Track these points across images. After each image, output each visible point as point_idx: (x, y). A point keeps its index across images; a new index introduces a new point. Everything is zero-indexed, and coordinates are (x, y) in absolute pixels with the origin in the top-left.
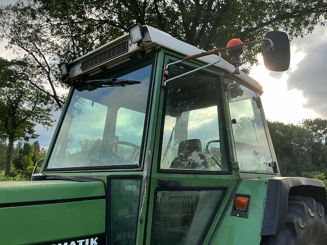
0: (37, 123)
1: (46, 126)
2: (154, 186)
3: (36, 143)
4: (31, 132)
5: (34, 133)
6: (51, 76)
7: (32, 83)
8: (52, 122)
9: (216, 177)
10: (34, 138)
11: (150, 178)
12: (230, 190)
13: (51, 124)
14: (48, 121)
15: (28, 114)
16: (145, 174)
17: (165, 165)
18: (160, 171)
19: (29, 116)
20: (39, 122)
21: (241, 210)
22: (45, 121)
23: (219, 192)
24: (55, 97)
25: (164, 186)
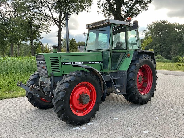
0: (43, 32)
1: (47, 33)
2: (112, 52)
3: (40, 42)
4: (39, 36)
5: (41, 37)
6: (50, 7)
7: (40, 11)
8: (50, 30)
9: (125, 50)
10: (41, 39)
11: (111, 51)
12: (127, 53)
13: (50, 32)
14: (48, 30)
15: (38, 27)
16: (110, 50)
17: (113, 48)
18: (112, 49)
19: (39, 28)
20: (44, 31)
21: (128, 56)
22: (47, 30)
23: (125, 53)
24: (53, 18)
25: (113, 52)
